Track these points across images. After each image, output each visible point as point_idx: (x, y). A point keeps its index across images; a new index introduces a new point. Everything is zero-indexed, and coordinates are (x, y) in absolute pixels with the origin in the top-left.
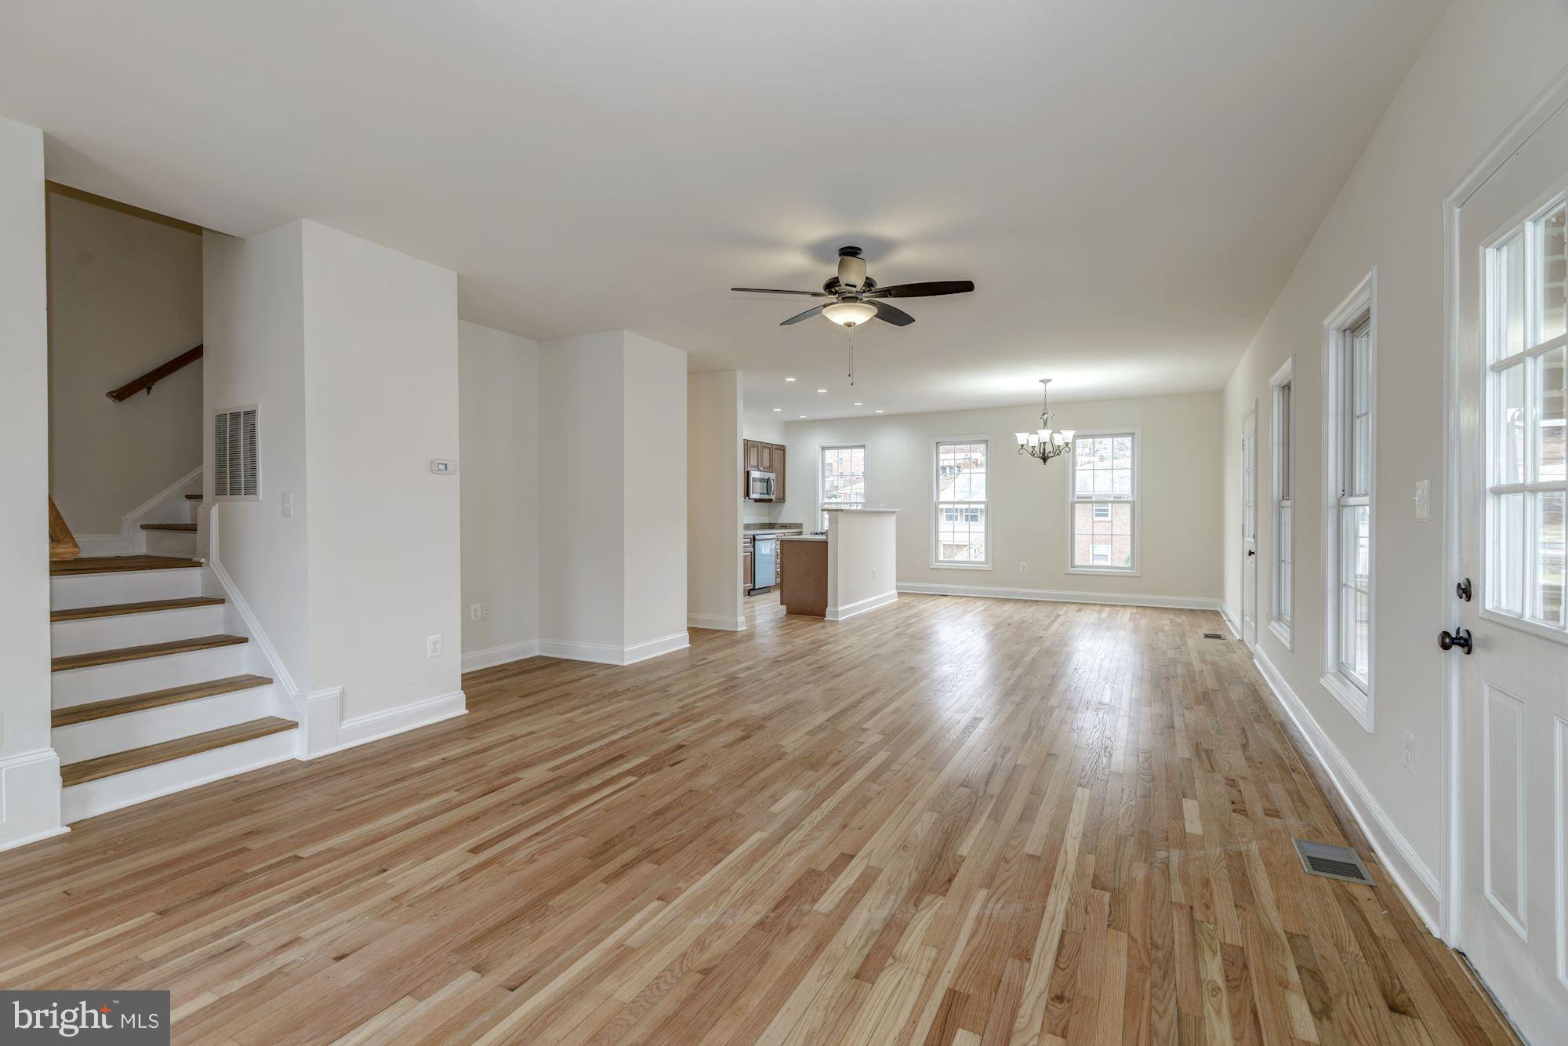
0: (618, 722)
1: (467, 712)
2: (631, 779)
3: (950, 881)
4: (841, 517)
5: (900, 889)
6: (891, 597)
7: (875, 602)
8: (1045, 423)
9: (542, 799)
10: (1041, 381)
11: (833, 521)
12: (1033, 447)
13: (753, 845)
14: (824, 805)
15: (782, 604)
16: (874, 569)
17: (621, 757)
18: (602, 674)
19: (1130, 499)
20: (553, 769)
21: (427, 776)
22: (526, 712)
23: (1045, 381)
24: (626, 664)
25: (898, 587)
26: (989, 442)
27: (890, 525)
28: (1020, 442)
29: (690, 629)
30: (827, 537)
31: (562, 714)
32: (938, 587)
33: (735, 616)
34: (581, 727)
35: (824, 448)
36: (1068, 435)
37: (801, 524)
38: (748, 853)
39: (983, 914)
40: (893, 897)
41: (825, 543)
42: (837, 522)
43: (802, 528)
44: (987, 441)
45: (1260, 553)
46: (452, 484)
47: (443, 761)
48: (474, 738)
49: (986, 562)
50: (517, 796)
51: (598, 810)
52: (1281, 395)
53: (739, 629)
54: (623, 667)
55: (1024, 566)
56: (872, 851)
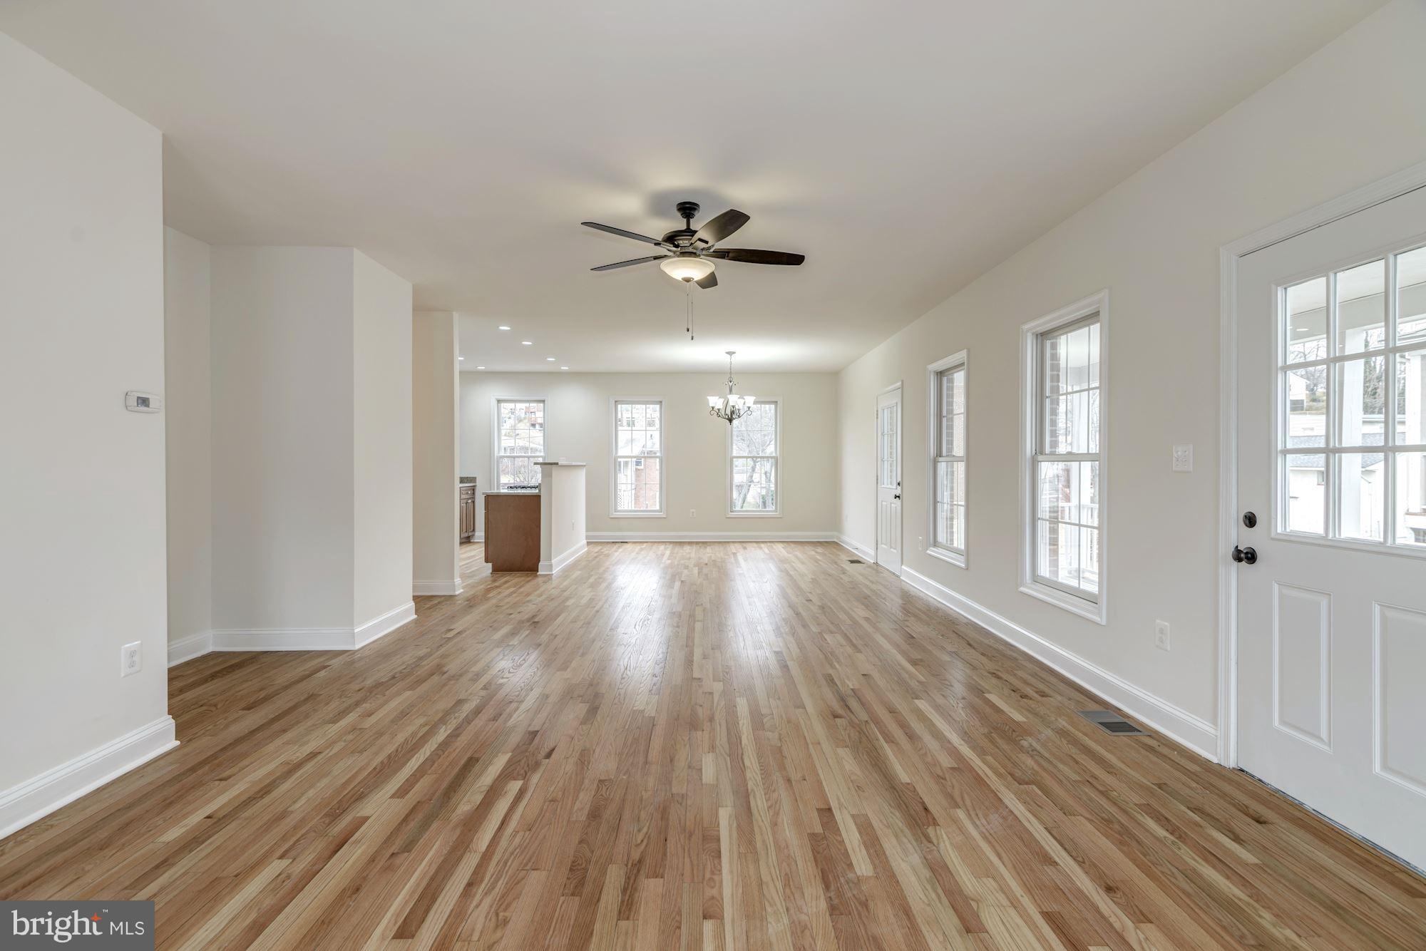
0: (422, 720)
1: (178, 743)
2: (515, 786)
3: (926, 809)
4: (555, 470)
5: (902, 831)
6: (582, 547)
7: (572, 554)
8: (731, 390)
9: (426, 836)
10: (727, 353)
11: (547, 476)
12: (719, 410)
13: (730, 826)
14: (747, 763)
15: (487, 561)
16: (573, 521)
17: (472, 762)
18: (336, 662)
19: (774, 455)
20: (401, 793)
21: (206, 848)
22: (276, 727)
23: (731, 353)
24: (357, 647)
25: (587, 537)
26: (663, 403)
27: (581, 478)
28: (711, 405)
29: (415, 598)
30: (540, 490)
31: (334, 720)
32: (617, 535)
33: (452, 578)
34: (380, 734)
35: (499, 401)
36: (750, 400)
37: (475, 478)
38: (735, 835)
39: (983, 833)
40: (905, 840)
41: (538, 497)
42: (551, 477)
43: (475, 482)
44: (661, 402)
45: (905, 497)
46: (154, 424)
47: (210, 821)
48: (230, 777)
49: (660, 511)
50: (385, 842)
51: (516, 832)
52: (936, 377)
53: (457, 593)
54: (354, 652)
55: (693, 513)
56: (838, 799)
